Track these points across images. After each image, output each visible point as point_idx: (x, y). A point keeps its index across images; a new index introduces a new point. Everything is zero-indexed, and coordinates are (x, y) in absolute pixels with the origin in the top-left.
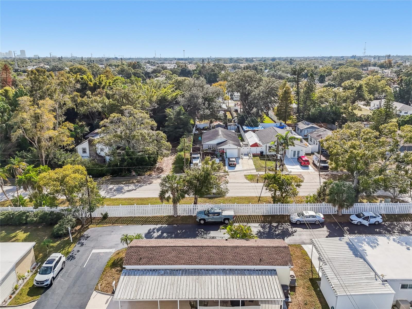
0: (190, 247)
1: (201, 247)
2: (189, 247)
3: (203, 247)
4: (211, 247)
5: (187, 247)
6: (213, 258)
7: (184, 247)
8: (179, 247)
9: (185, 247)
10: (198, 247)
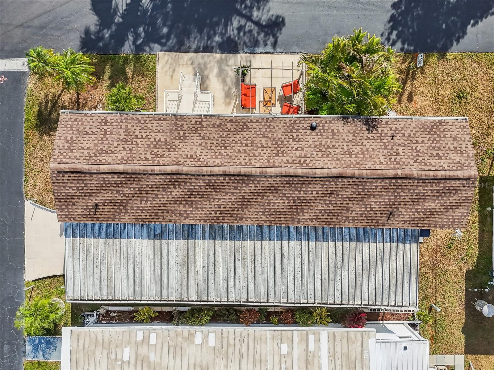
0: (217, 175)
1: (247, 176)
2: (213, 175)
3: (250, 176)
4: (271, 176)
5: (209, 175)
6: (276, 207)
7: (201, 177)
8: (189, 177)
9: (204, 175)
10: (238, 176)
